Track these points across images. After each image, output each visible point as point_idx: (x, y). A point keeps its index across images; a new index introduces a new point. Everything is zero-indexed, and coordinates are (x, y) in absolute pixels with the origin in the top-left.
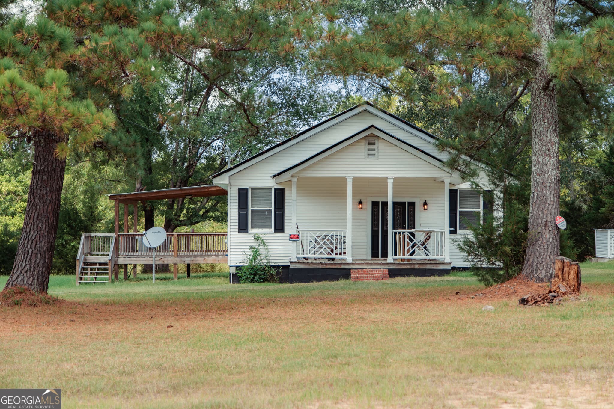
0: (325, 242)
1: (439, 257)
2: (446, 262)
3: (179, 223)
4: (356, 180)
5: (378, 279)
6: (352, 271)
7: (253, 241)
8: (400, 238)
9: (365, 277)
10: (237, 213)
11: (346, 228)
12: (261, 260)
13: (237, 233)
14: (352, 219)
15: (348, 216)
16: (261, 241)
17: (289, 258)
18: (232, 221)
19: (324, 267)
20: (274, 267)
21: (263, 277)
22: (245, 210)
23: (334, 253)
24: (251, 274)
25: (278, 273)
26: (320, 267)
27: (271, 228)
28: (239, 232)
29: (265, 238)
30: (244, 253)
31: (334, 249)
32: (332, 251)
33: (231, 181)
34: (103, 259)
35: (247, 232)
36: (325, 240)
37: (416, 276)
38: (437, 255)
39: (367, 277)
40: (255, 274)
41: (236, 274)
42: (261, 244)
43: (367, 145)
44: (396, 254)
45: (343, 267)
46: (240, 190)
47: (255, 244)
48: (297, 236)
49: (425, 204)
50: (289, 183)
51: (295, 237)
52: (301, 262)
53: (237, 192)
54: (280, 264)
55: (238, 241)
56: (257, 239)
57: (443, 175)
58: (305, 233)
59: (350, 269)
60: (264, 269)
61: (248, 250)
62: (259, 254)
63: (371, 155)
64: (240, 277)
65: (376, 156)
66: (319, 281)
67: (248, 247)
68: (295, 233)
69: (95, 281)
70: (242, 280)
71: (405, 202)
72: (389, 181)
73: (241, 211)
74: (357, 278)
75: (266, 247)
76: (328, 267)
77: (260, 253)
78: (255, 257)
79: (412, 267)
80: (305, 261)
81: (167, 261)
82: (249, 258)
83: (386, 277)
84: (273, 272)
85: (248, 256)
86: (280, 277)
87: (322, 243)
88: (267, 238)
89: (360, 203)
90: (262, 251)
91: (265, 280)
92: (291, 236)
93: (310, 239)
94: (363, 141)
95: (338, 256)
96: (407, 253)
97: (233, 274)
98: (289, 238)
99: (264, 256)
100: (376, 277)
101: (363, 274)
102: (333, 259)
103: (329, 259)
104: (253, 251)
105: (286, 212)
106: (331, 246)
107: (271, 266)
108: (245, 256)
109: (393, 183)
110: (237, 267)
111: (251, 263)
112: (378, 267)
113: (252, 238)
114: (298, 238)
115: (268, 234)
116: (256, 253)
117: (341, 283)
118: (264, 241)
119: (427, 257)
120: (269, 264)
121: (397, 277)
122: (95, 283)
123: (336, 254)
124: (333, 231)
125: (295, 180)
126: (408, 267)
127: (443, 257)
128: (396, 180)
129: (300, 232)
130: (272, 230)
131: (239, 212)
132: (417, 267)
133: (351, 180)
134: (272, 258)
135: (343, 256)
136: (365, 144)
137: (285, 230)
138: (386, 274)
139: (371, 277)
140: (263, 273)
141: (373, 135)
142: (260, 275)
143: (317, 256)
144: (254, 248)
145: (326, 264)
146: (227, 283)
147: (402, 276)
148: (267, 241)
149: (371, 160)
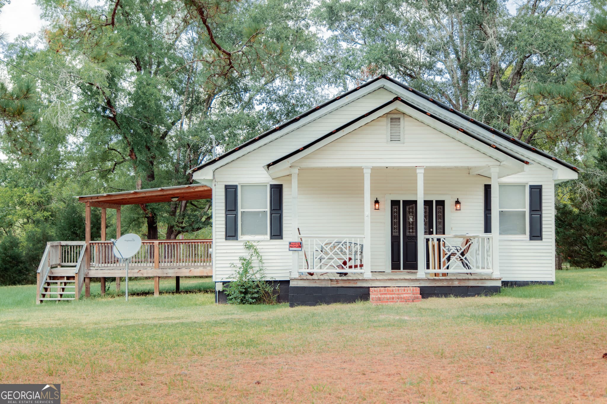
0: (336, 252)
1: (485, 271)
2: (494, 276)
3: (181, 229)
4: (375, 171)
5: (407, 300)
6: (370, 288)
7: (244, 251)
8: (433, 246)
9: (390, 298)
10: (224, 215)
11: (363, 234)
12: (254, 274)
13: (224, 240)
14: (371, 222)
15: (366, 218)
16: (253, 251)
17: (288, 271)
18: (217, 226)
19: (335, 285)
20: (269, 282)
21: (256, 295)
22: (234, 212)
23: (348, 265)
24: (241, 292)
25: (274, 292)
26: (329, 284)
27: (266, 234)
28: (226, 239)
29: (259, 247)
30: (233, 265)
31: (347, 260)
32: (345, 263)
33: (215, 176)
34: (71, 272)
35: (237, 240)
36: (336, 249)
37: (456, 296)
38: (483, 268)
39: (393, 298)
40: (246, 293)
41: (223, 291)
42: (254, 255)
43: (389, 125)
44: (428, 267)
45: (359, 284)
46: (227, 187)
47: (246, 254)
48: (300, 245)
49: (458, 202)
50: (288, 178)
51: (297, 246)
52: (305, 278)
53: (224, 190)
54: (277, 279)
55: (225, 251)
56: (249, 247)
57: (490, 164)
58: (309, 240)
59: (369, 287)
60: (258, 286)
61: (238, 262)
62: (252, 267)
63: (395, 138)
64: (228, 295)
65: (401, 139)
66: (328, 303)
67: (238, 258)
68: (297, 240)
69: (59, 299)
70: (231, 299)
71: (432, 201)
72: (418, 171)
73: (228, 213)
74: (379, 299)
75: (259, 258)
76: (339, 285)
77: (253, 265)
78: (246, 271)
79: (450, 284)
80: (310, 277)
81: (147, 273)
82: (239, 273)
83: (417, 298)
84: (269, 289)
85: (238, 269)
86: (278, 297)
87: (331, 253)
88: (261, 247)
89: (377, 202)
90: (255, 263)
91: (259, 300)
92: (291, 245)
93: (316, 248)
94: (384, 119)
95: (353, 270)
96: (444, 266)
97: (219, 292)
98: (288, 247)
99: (258, 269)
100: (404, 298)
101: (386, 294)
102: (346, 274)
103: (341, 274)
104: (243, 264)
105: (284, 214)
106: (343, 257)
107: (267, 281)
108: (234, 269)
109: (424, 173)
110: (224, 283)
111: (241, 278)
112: (406, 284)
113: (242, 247)
114: (300, 247)
115: (262, 241)
116: (247, 265)
117: (359, 306)
118: (258, 250)
119: (468, 271)
120: (263, 279)
121: (432, 297)
122: (59, 301)
123: (350, 267)
124: (346, 237)
125: (295, 171)
126: (445, 284)
127: (490, 271)
128: (427, 170)
129: (303, 239)
130: (268, 236)
131: (226, 215)
132: (456, 284)
133: (369, 171)
134: (266, 272)
135: (358, 270)
136: (387, 124)
137: (284, 236)
138: (417, 293)
139: (398, 298)
140: (256, 290)
141: (397, 111)
142: (253, 294)
143: (324, 270)
144: (245, 260)
145: (337, 281)
146: (212, 303)
147: (437, 295)
148: (262, 251)
149: (394, 144)
